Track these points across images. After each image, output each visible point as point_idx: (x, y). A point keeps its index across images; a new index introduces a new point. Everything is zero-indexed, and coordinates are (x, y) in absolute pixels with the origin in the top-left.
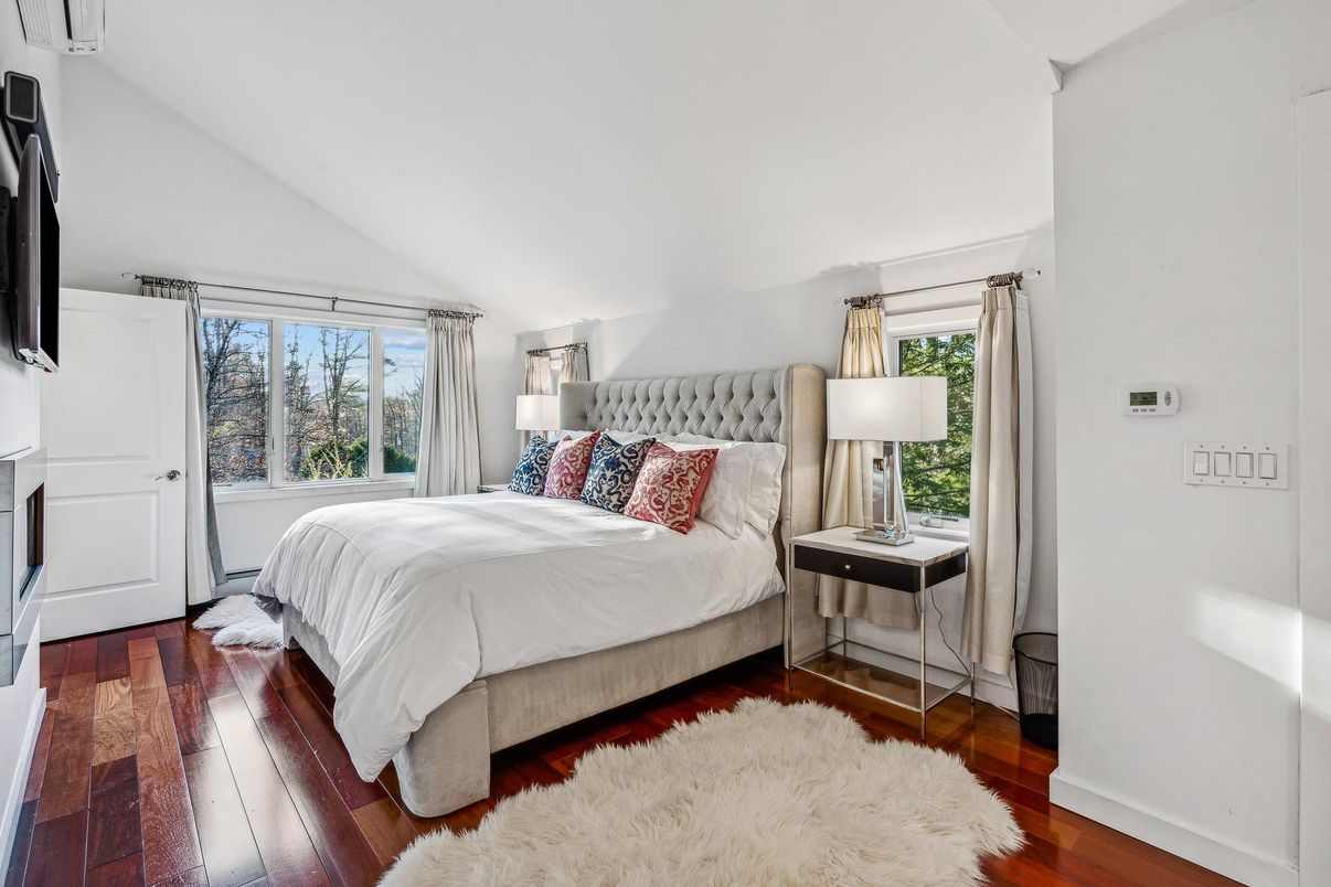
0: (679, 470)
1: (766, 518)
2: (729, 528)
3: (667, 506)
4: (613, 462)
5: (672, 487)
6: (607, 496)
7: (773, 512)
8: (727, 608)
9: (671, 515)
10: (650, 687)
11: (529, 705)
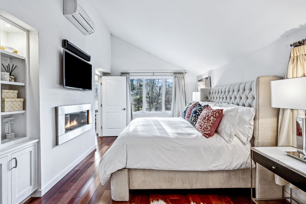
0: (208, 116)
1: (246, 137)
2: (227, 139)
3: (203, 127)
4: (195, 112)
5: (205, 121)
6: (193, 122)
7: (249, 135)
8: (222, 168)
9: (204, 131)
10: (187, 186)
11: (143, 179)
